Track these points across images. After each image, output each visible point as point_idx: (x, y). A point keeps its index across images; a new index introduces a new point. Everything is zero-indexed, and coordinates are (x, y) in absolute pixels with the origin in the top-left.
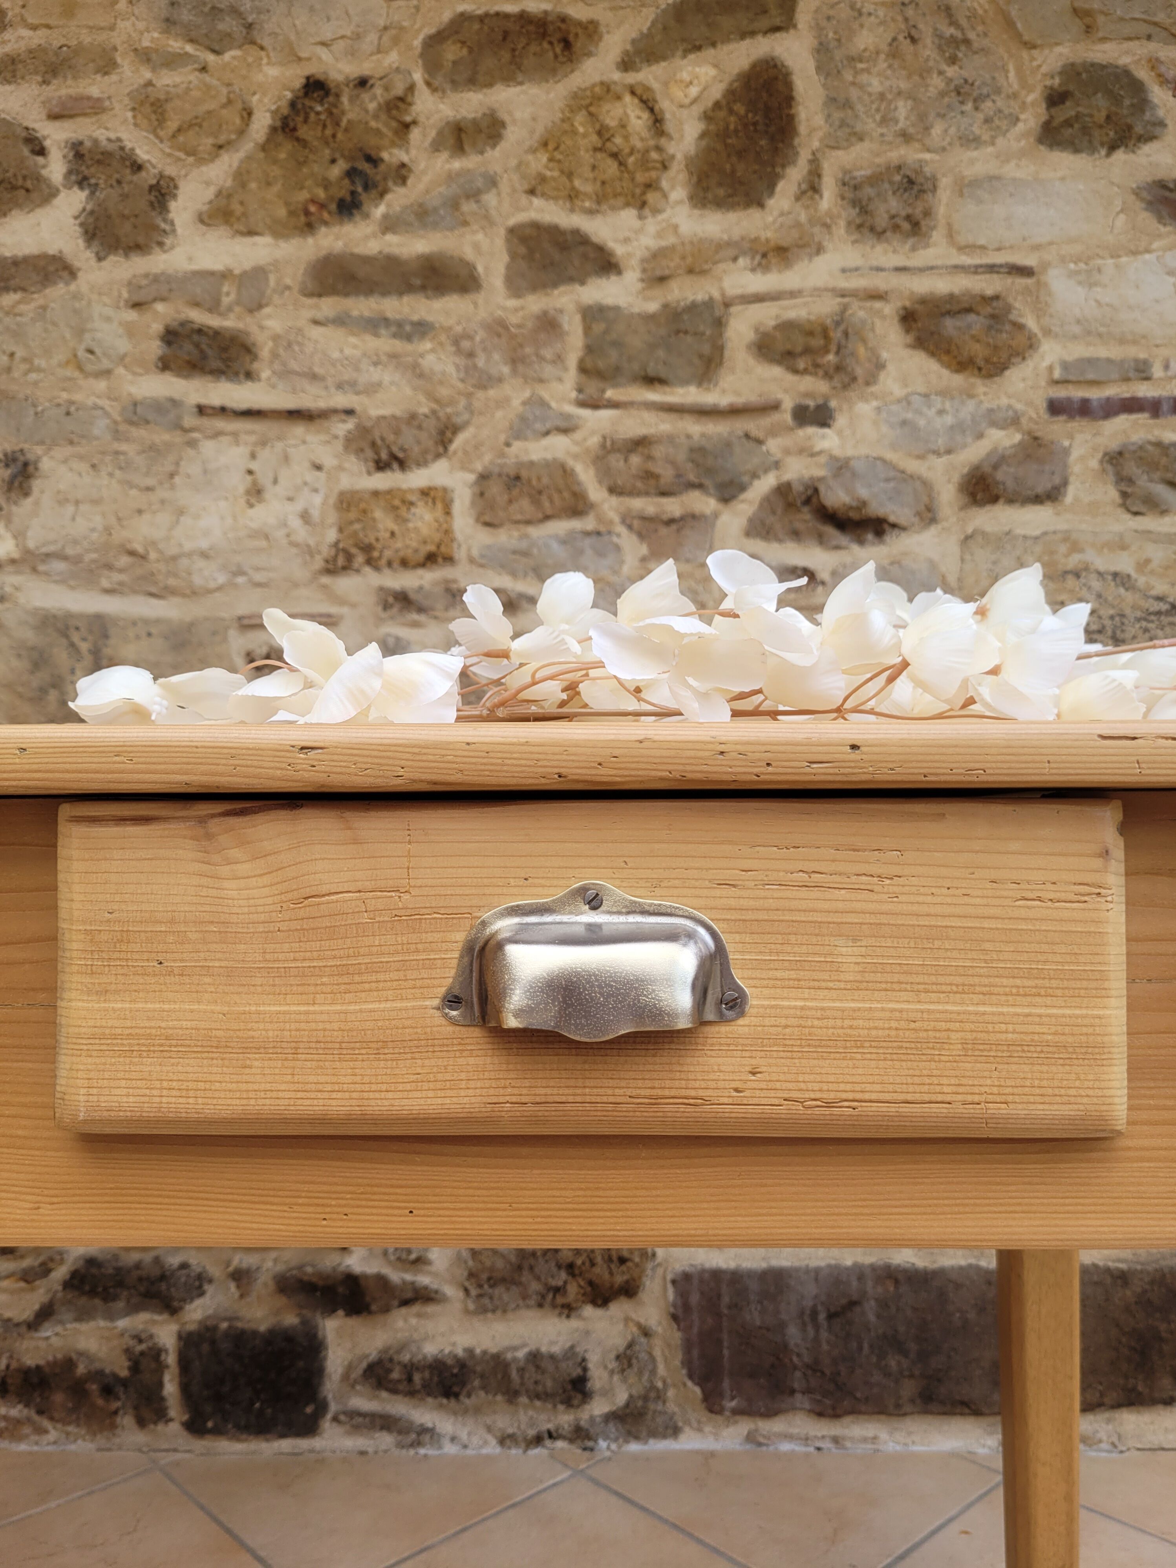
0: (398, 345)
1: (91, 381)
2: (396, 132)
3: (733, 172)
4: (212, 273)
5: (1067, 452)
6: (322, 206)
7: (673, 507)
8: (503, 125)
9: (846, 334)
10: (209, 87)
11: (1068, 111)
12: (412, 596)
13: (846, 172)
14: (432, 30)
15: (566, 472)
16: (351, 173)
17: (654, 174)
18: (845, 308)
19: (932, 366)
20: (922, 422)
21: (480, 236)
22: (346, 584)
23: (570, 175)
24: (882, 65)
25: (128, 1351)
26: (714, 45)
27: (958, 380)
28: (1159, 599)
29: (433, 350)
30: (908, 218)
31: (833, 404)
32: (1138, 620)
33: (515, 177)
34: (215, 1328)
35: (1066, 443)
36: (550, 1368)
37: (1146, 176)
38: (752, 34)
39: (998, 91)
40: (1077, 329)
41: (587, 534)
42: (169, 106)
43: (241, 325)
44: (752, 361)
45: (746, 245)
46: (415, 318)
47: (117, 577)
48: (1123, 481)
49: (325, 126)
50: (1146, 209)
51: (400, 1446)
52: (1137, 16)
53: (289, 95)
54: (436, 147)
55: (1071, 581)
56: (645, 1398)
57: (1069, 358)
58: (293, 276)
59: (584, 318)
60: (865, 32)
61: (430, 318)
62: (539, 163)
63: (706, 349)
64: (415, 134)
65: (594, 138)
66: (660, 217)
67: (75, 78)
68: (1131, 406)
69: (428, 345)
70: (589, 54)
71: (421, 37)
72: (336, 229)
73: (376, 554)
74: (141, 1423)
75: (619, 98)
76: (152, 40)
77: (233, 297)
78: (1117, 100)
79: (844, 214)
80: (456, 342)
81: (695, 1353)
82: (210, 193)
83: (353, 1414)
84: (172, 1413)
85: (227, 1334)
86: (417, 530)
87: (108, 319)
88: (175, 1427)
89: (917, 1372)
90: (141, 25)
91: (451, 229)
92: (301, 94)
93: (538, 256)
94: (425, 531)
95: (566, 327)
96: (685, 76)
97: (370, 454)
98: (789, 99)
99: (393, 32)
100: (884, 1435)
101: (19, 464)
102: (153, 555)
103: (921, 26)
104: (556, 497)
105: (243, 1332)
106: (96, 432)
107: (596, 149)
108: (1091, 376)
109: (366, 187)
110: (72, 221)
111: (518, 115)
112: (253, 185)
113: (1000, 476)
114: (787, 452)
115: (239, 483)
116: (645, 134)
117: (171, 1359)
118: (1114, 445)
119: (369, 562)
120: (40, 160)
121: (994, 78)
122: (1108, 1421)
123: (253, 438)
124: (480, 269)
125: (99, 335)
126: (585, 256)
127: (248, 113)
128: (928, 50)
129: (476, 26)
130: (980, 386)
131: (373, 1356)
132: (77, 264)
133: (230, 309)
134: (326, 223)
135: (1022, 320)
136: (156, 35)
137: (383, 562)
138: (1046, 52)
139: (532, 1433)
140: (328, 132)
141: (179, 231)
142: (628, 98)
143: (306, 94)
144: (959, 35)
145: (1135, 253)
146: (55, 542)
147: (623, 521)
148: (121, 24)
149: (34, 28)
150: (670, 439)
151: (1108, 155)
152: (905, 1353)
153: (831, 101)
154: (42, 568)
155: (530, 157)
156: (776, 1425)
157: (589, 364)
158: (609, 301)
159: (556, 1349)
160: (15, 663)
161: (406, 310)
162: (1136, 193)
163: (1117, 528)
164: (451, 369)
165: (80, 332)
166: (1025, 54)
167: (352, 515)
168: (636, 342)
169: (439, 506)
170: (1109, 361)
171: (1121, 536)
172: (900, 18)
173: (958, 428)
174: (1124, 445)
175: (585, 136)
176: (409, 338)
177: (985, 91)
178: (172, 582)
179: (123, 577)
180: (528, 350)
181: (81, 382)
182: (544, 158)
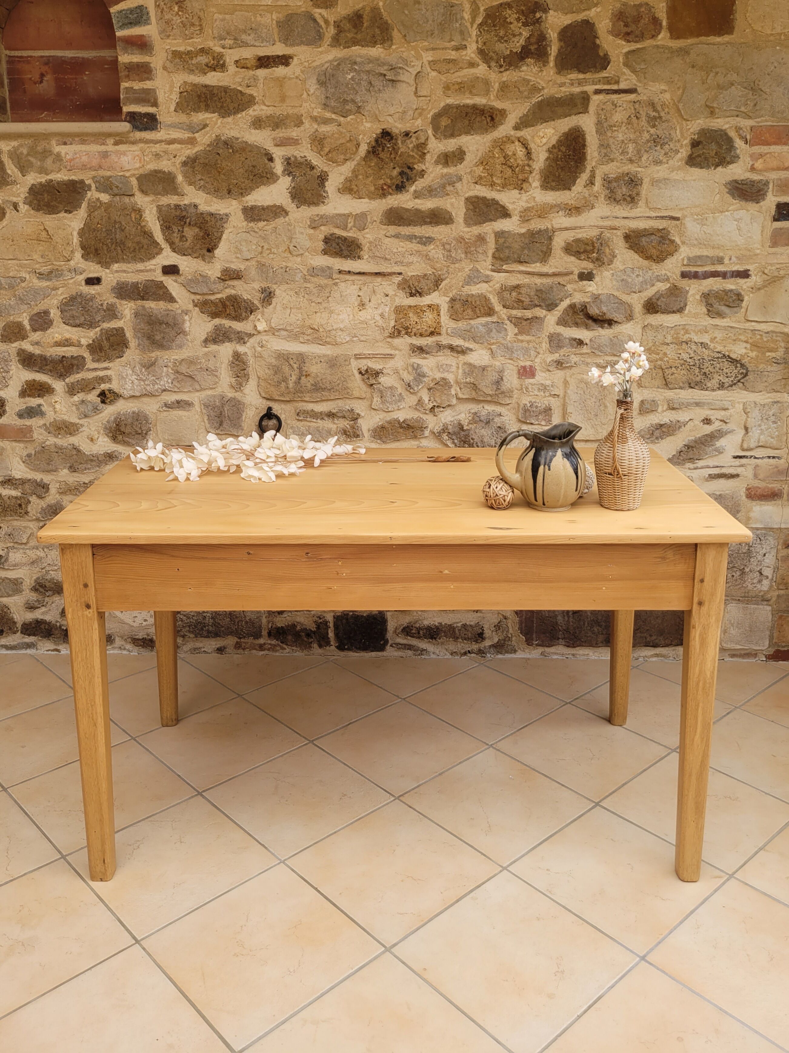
0: (420, 247)
1: (295, 257)
2: (420, 156)
3: (559, 176)
4: (344, 215)
5: (687, 292)
6: (389, 187)
7: (528, 314)
8: (464, 153)
9: (601, 244)
10: (342, 133)
11: (699, 151)
12: (424, 348)
13: (605, 175)
14: (437, 111)
15: (487, 299)
16: (402, 173)
17: (526, 175)
18: (602, 233)
19: (636, 256)
20: (630, 280)
21: (454, 200)
22: (397, 341)
23: (492, 176)
24: (624, 128)
25: (315, 622)
26: (554, 120)
27: (646, 263)
28: (718, 352)
29: (434, 249)
30: (630, 196)
31: (594, 272)
32: (710, 361)
33: (469, 177)
34: (348, 614)
35: (687, 289)
36: (470, 630)
37: (729, 178)
38: (570, 115)
39: (671, 140)
40: (695, 242)
41: (493, 322)
42: (325, 142)
43: (355, 236)
44: (563, 255)
45: (563, 206)
46: (427, 236)
47: (306, 337)
48: (709, 305)
49: (391, 154)
50: (728, 193)
51: (415, 655)
52: (732, 108)
53: (375, 136)
54: (437, 162)
55: (684, 344)
56: (504, 640)
57: (691, 255)
58: (377, 216)
59: (496, 236)
60: (617, 114)
61: (433, 236)
62: (479, 171)
63: (544, 249)
64: (428, 157)
65: (502, 159)
66: (528, 194)
67: (286, 128)
68: (715, 274)
69: (432, 247)
70: (502, 124)
71: (431, 113)
72: (395, 196)
73: (410, 330)
74: (320, 646)
75: (513, 142)
76: (318, 113)
77: (352, 224)
78: (720, 146)
79: (604, 193)
80: (444, 246)
81: (523, 625)
82: (342, 179)
83: (397, 644)
84: (332, 643)
85: (352, 616)
86: (426, 322)
87: (302, 233)
88: (333, 648)
89: (604, 633)
90: (313, 106)
91: (442, 197)
92: (380, 136)
93: (477, 210)
94: (430, 323)
95: (488, 240)
96: (541, 134)
97: (408, 290)
98: (584, 146)
99: (420, 111)
100: (591, 654)
101: (268, 293)
102: (321, 330)
103: (641, 112)
104: (482, 309)
105: (358, 616)
106: (297, 279)
107: (502, 164)
108: (699, 263)
109: (408, 180)
110: (286, 191)
111: (471, 148)
112: (360, 177)
113: (659, 304)
114: (575, 290)
115: (355, 301)
116: (523, 158)
117: (331, 625)
118: (706, 291)
119: (407, 333)
120: (272, 164)
121: (670, 134)
122: (674, 650)
123: (360, 282)
124: (454, 214)
125: (298, 240)
126: (497, 209)
127: (358, 145)
128: (643, 122)
129: (455, 110)
130: (654, 266)
131: (405, 625)
132: (288, 209)
133: (351, 229)
134: (391, 194)
135: (673, 238)
136: (320, 110)
137: (413, 334)
138: (693, 122)
139: (463, 651)
140: (393, 156)
141: (330, 195)
142: (517, 143)
143: (382, 137)
144: (657, 115)
145: (722, 212)
146: (283, 324)
147: (508, 319)
148: (304, 105)
149: (268, 106)
150: (529, 286)
151: (715, 169)
152: (600, 626)
153: (602, 145)
154: (276, 333)
155: (476, 168)
156: (552, 650)
157: (497, 256)
158: (506, 229)
159: (472, 623)
160: (267, 371)
161: (424, 232)
162: (725, 185)
163: (705, 323)
164: (441, 256)
165: (291, 239)
166: (684, 122)
167: (401, 316)
168: (516, 246)
169: (435, 312)
170: (707, 257)
171: (706, 327)
172: (632, 108)
173: (645, 282)
174: (710, 291)
175: (498, 158)
176: (425, 244)
177: (665, 141)
178: (328, 340)
179: (309, 338)
180: (472, 249)
181: (290, 259)
182: (481, 169)
